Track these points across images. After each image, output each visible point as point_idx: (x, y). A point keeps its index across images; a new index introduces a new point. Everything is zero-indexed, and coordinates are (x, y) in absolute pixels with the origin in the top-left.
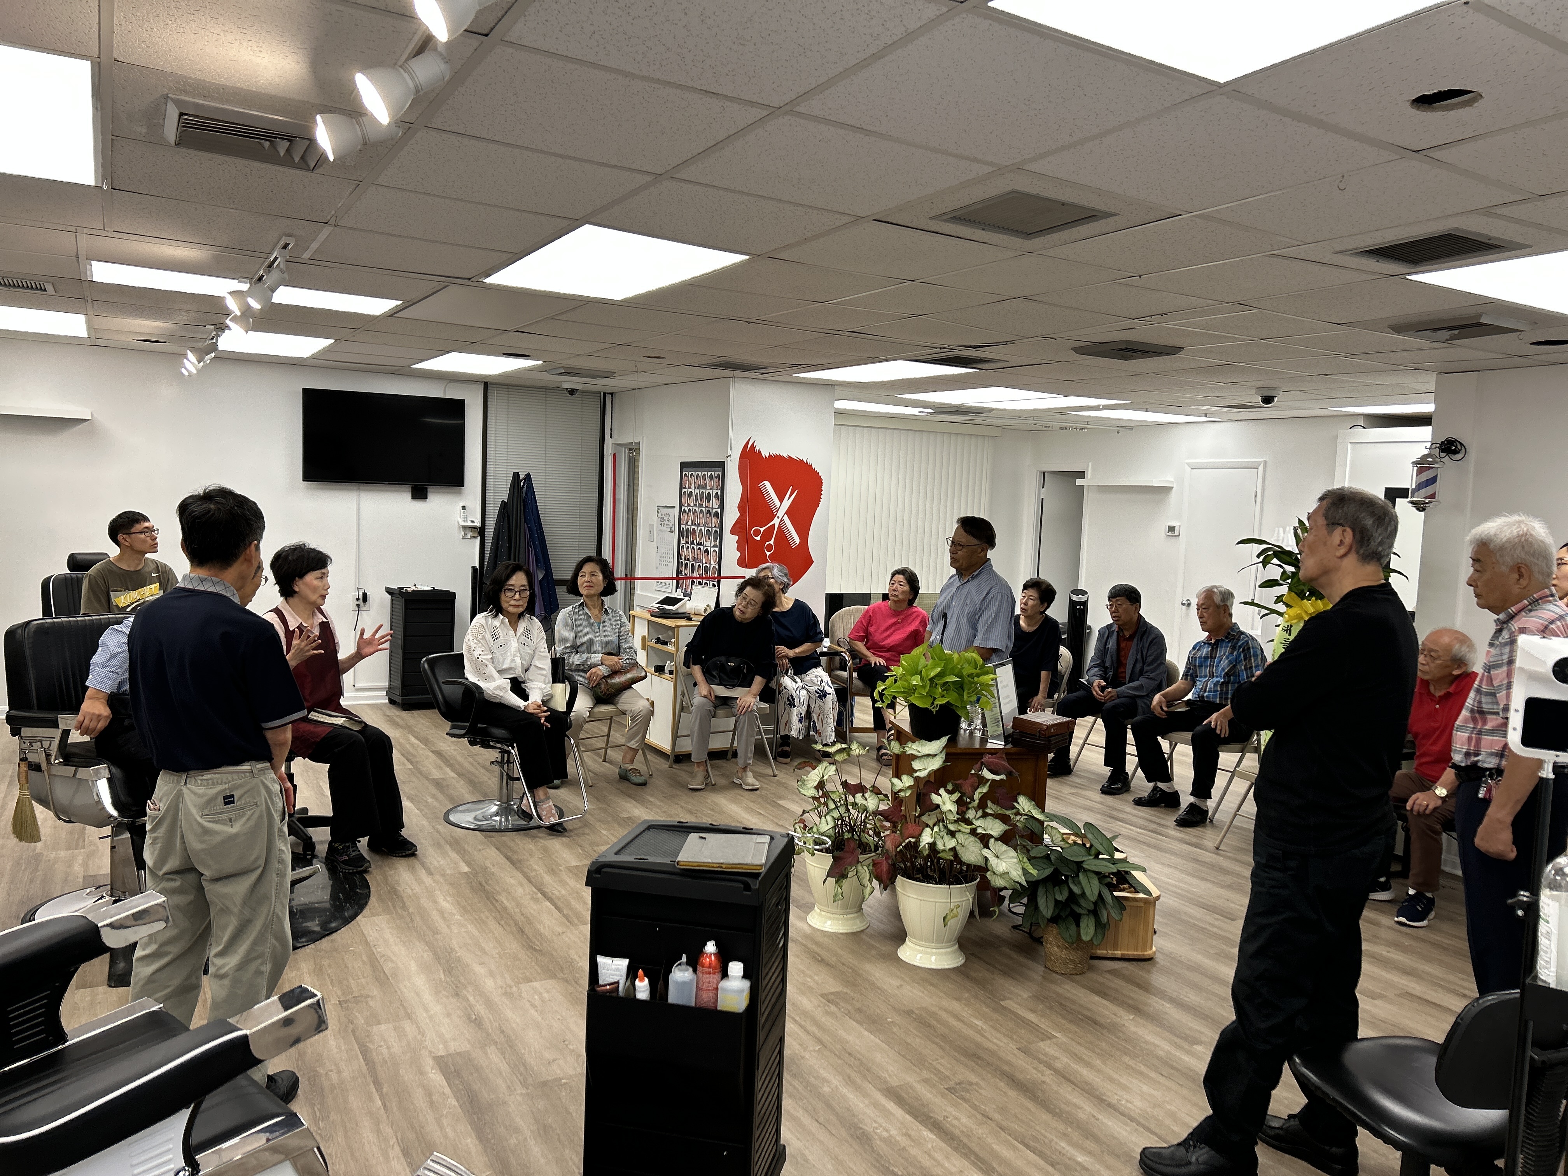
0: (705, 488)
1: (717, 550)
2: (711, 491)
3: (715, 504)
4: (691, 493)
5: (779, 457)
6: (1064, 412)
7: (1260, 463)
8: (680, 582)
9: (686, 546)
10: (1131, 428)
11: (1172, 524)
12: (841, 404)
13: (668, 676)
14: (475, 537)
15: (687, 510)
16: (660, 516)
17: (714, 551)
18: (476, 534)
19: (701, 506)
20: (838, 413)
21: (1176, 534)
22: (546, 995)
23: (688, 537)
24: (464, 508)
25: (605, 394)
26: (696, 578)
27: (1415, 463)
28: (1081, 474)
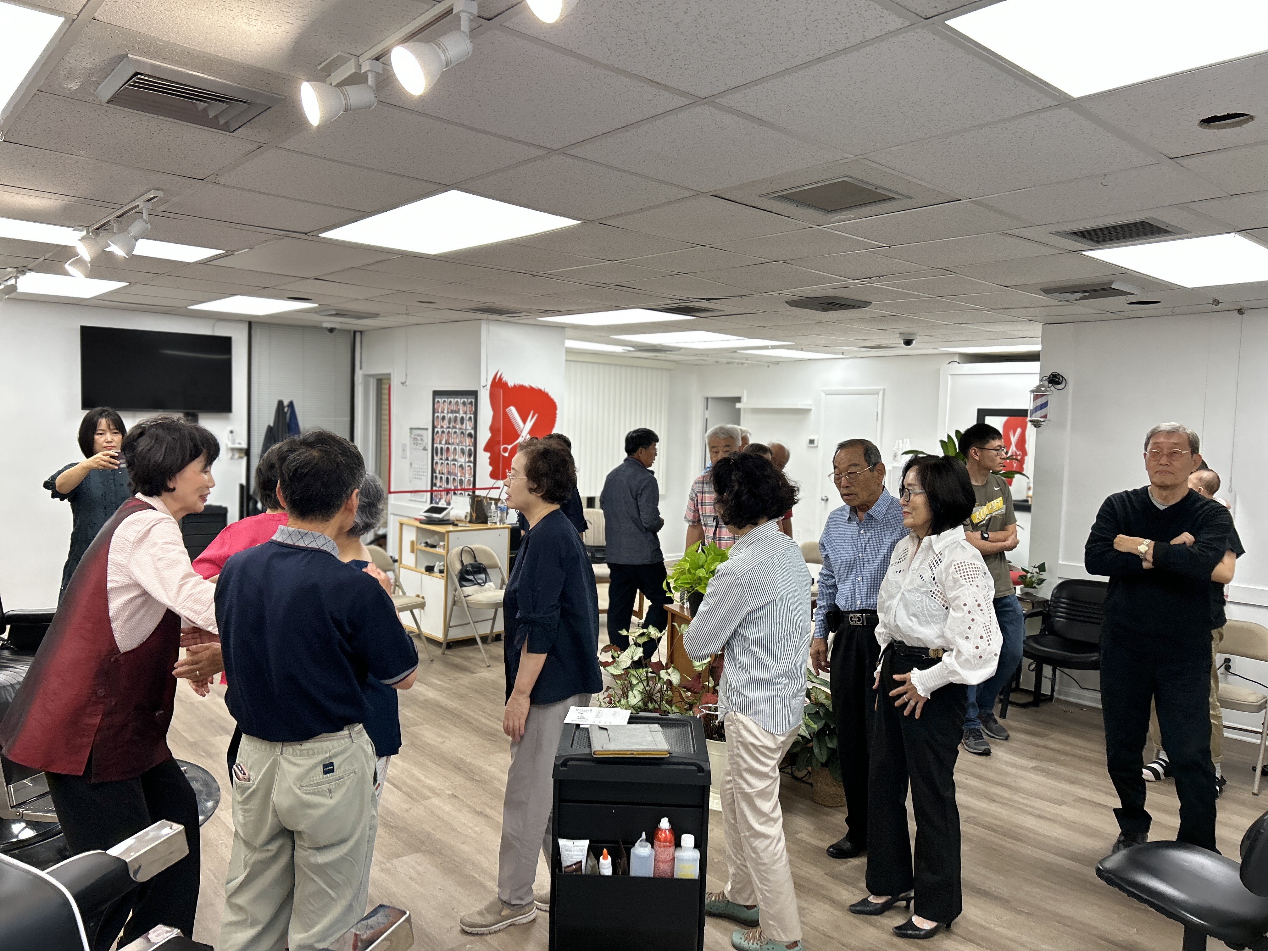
0: (457, 412)
1: (472, 465)
2: (464, 416)
3: (468, 427)
4: (443, 418)
5: (521, 388)
6: (734, 350)
7: (880, 390)
8: (434, 494)
9: (440, 462)
10: (777, 363)
11: (812, 438)
12: (570, 344)
13: (439, 575)
14: (241, 458)
15: (440, 430)
16: (413, 436)
17: (469, 466)
18: (243, 455)
19: (454, 427)
20: (569, 351)
21: (816, 444)
22: (419, 868)
23: (442, 454)
24: (231, 432)
25: (355, 332)
26: (451, 490)
27: (1032, 391)
28: (738, 399)
